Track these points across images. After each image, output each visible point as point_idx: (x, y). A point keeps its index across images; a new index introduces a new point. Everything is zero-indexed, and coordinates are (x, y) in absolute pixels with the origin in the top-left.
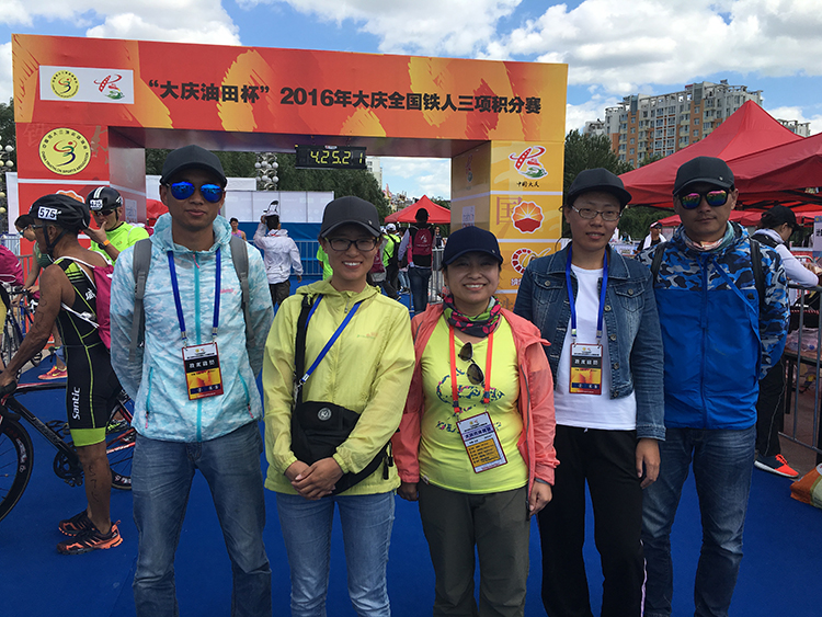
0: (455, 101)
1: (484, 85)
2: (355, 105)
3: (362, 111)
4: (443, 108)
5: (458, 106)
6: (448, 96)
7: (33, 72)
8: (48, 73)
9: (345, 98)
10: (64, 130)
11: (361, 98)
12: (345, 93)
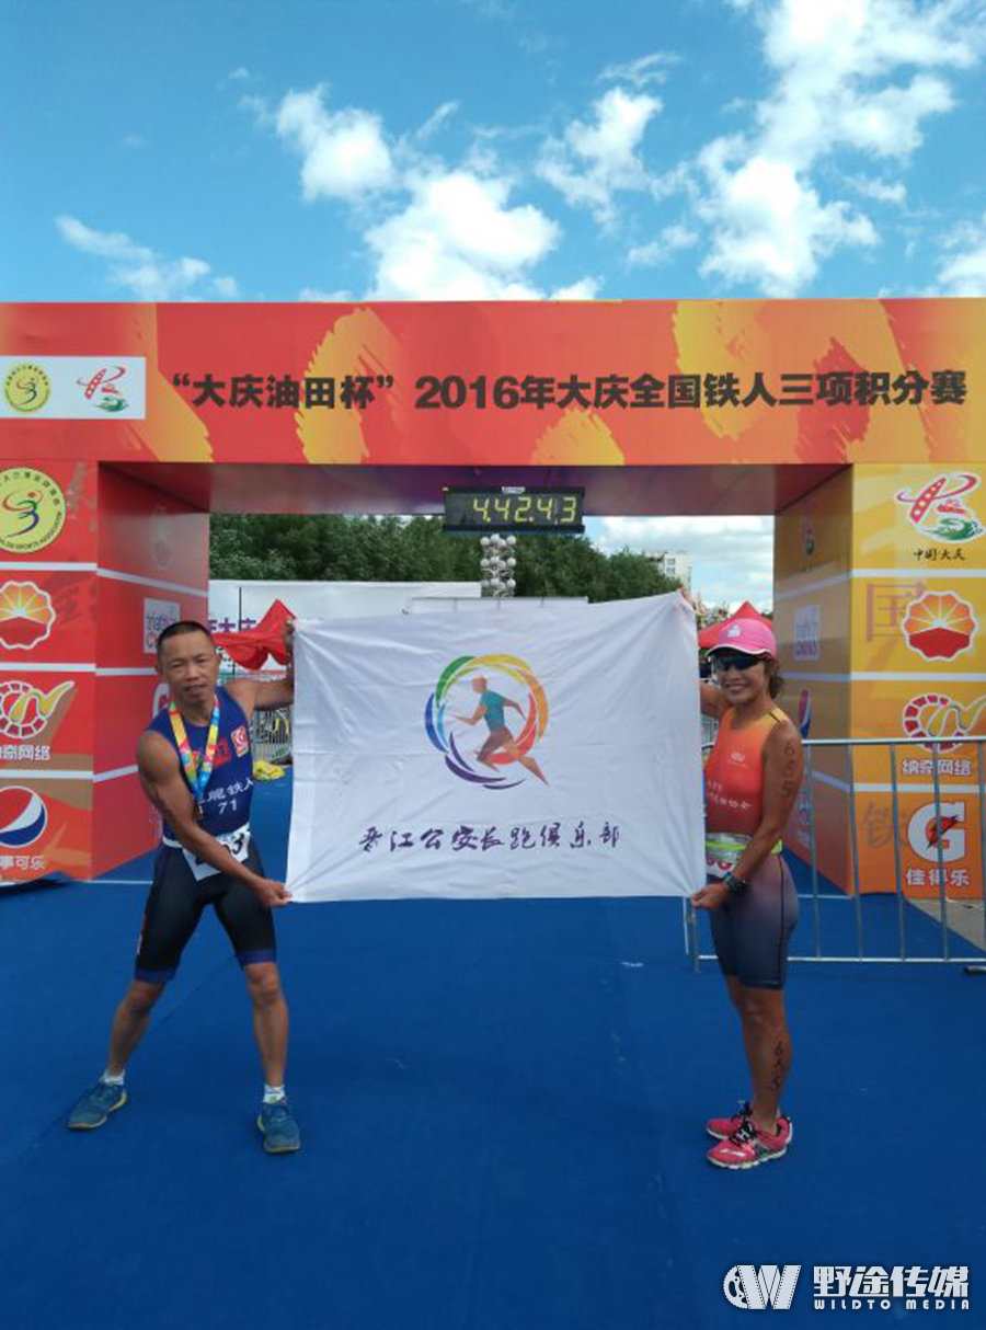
0: (773, 386)
1: (838, 350)
2: (563, 404)
3: (575, 416)
4: (747, 402)
5: (778, 395)
6: (759, 377)
9: (541, 390)
10: (22, 471)
11: (574, 389)
12: (542, 381)
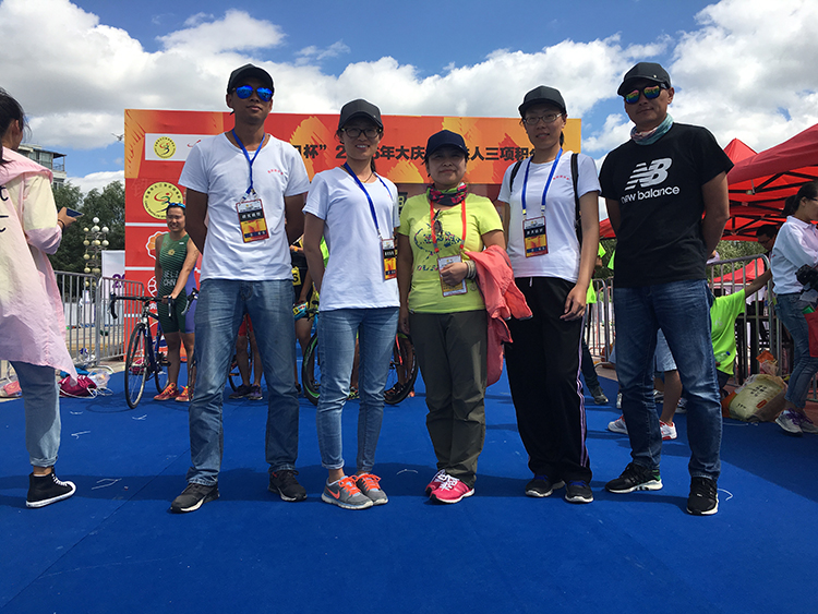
0: (483, 152)
2: (398, 158)
3: (403, 162)
5: (485, 156)
6: (477, 148)
7: (141, 138)
8: (151, 139)
9: (389, 152)
10: (163, 184)
11: (402, 152)
12: (389, 148)
